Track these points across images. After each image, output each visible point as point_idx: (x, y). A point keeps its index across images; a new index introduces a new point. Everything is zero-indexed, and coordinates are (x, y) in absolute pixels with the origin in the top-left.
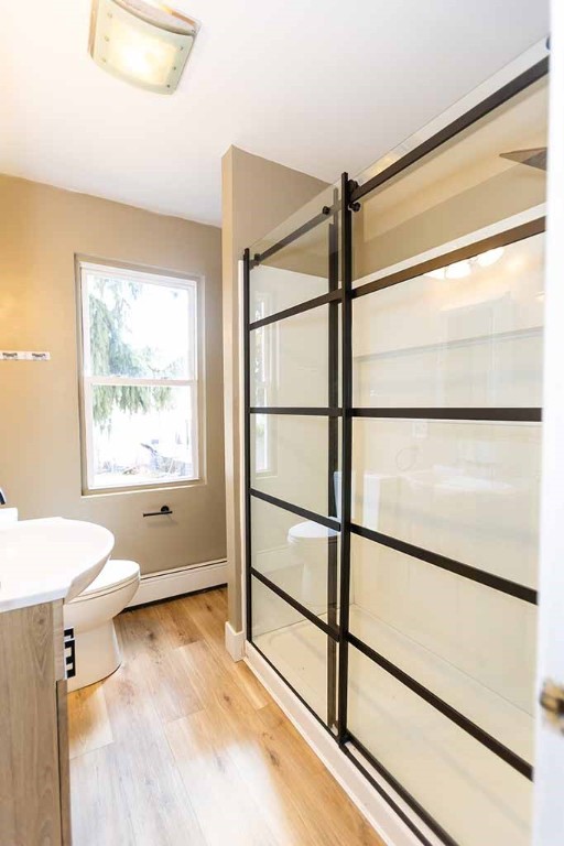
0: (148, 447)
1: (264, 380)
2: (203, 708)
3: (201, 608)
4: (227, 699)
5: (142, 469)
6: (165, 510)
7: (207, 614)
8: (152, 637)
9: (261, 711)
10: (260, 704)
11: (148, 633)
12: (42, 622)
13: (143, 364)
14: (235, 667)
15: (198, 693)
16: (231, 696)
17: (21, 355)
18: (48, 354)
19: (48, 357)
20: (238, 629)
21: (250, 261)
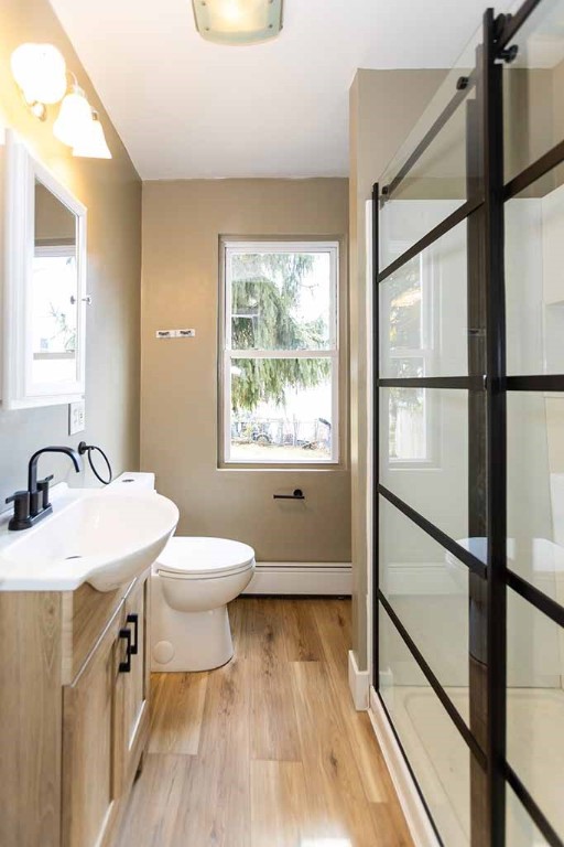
0: (326, 423)
1: (422, 347)
2: (301, 760)
3: (332, 619)
4: (334, 762)
5: (321, 444)
6: (298, 494)
7: (338, 628)
8: (270, 637)
9: (376, 807)
10: (377, 796)
11: (267, 631)
12: (51, 611)
13: (305, 336)
14: (355, 718)
15: (300, 733)
16: (339, 760)
17: (172, 333)
18: (193, 331)
19: (193, 334)
20: (362, 667)
21: (379, 195)
